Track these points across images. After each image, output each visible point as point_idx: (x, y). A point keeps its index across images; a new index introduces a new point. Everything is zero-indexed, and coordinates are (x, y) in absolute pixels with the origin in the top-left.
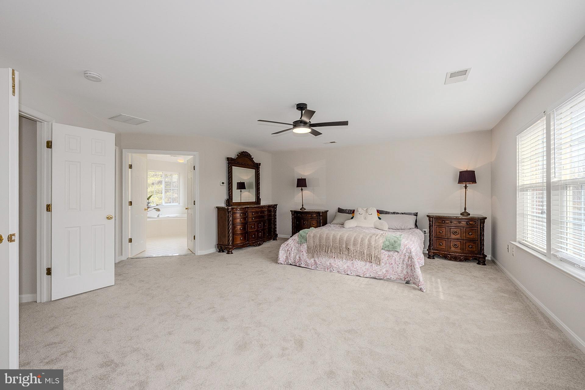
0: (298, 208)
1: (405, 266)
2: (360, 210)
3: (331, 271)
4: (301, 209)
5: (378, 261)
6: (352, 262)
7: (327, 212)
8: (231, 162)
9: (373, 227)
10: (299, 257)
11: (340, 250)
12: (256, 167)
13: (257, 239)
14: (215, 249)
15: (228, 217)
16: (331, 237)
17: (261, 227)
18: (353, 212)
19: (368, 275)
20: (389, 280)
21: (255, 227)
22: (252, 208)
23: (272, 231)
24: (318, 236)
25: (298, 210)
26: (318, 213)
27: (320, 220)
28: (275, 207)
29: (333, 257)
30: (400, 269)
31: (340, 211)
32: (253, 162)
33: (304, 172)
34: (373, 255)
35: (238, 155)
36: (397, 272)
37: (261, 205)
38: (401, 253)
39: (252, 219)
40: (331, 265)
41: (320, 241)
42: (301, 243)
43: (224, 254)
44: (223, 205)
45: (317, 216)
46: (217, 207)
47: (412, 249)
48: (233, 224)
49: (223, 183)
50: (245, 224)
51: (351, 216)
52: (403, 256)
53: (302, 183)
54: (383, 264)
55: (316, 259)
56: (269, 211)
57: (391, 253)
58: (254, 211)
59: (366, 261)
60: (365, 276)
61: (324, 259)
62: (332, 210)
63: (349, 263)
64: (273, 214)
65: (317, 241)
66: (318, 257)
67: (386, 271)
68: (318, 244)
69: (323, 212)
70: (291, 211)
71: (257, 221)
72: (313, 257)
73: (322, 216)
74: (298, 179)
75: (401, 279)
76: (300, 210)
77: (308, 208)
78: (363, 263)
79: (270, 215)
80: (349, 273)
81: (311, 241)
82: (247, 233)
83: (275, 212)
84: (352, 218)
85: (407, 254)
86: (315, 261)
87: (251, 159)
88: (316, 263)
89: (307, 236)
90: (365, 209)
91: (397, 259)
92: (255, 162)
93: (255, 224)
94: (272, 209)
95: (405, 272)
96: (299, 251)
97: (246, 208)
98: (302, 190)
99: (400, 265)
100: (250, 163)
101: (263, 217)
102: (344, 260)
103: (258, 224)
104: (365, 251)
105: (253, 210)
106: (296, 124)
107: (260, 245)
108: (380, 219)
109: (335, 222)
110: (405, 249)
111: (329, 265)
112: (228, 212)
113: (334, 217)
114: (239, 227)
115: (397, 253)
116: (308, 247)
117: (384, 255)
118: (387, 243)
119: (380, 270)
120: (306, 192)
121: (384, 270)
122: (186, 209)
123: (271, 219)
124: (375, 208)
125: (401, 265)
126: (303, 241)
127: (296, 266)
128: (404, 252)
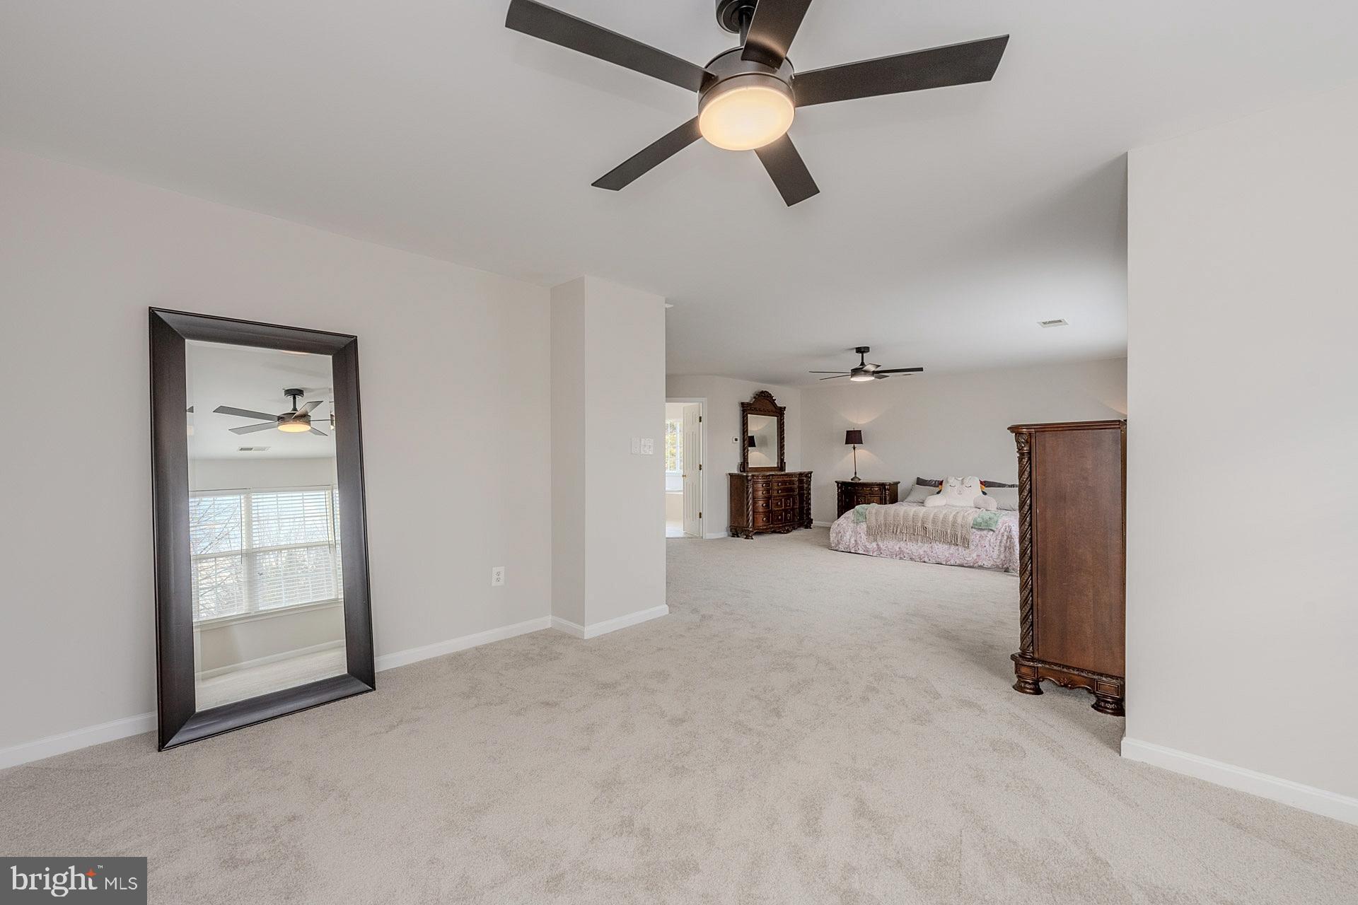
0: (848, 478)
1: (1002, 549)
2: (952, 481)
3: (901, 558)
4: (852, 480)
5: (966, 543)
6: (930, 545)
7: (897, 483)
8: (746, 409)
9: (973, 505)
10: (855, 541)
11: (914, 530)
12: (779, 412)
13: (785, 523)
14: (726, 533)
15: (747, 488)
16: (902, 514)
17: (790, 506)
18: (941, 483)
19: (952, 562)
20: (981, 567)
21: (781, 504)
22: (777, 475)
23: (804, 514)
24: (883, 511)
25: (847, 481)
26: (882, 486)
27: (885, 497)
28: (808, 475)
29: (904, 539)
30: (996, 552)
31: (920, 482)
32: (775, 405)
33: (858, 421)
34: (959, 535)
35: (755, 398)
36: (992, 557)
37: (786, 472)
38: (997, 532)
39: (778, 492)
40: (901, 551)
41: (885, 519)
42: (857, 522)
43: (741, 540)
44: (735, 471)
45: (880, 490)
46: (729, 474)
47: (1013, 528)
48: (754, 498)
49: (736, 440)
50: (768, 499)
51: (938, 489)
52: (1000, 536)
53: (853, 437)
54: (972, 547)
55: (879, 543)
56: (801, 481)
57: (985, 532)
58: (780, 480)
59: (950, 543)
60: (949, 563)
61: (891, 543)
62: (905, 482)
63: (926, 547)
64: (805, 486)
65: (881, 519)
66: (883, 540)
67: (978, 556)
68: (882, 522)
69: (890, 484)
70: (836, 482)
71: (783, 496)
72: (875, 540)
73: (888, 490)
74: (848, 432)
75: (998, 567)
76: (850, 481)
77: (864, 478)
78: (946, 546)
79: (801, 488)
80: (926, 560)
81: (873, 519)
82: (771, 511)
83: (809, 483)
84: (938, 493)
85: (1006, 533)
86: (878, 545)
87: (772, 402)
88: (879, 548)
89: (867, 513)
90: (961, 479)
91: (992, 540)
92: (778, 405)
93: (781, 500)
94: (804, 479)
95: (1002, 556)
96: (856, 533)
97: (770, 475)
98: (854, 448)
99: (995, 548)
100: (772, 408)
101: (792, 490)
102: (920, 544)
103: (786, 500)
104: (949, 531)
105: (778, 480)
106: (855, 372)
107: (788, 531)
108: (984, 493)
109: (910, 498)
110: (1004, 527)
111: (898, 549)
112: (748, 481)
113: (909, 493)
114: (761, 503)
115: (992, 533)
116: (868, 527)
117: (975, 536)
118: (979, 520)
119: (970, 556)
120: (861, 452)
121: (974, 555)
122: (683, 476)
123: (804, 494)
124: (976, 478)
125: (997, 548)
126: (861, 519)
127: (850, 552)
128: (1002, 530)
